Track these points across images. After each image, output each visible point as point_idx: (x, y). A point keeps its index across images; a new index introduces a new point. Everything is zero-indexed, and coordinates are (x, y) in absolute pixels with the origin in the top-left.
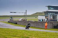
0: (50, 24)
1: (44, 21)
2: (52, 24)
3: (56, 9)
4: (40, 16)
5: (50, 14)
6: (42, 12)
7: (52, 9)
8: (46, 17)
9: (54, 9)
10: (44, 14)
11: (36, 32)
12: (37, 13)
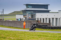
0: (29, 23)
1: (22, 20)
2: (31, 23)
3: (34, 8)
4: (18, 15)
5: (28, 13)
6: (19, 11)
7: (30, 7)
8: (24, 16)
9: (32, 8)
10: (22, 13)
11: (14, 32)
12: (15, 12)
